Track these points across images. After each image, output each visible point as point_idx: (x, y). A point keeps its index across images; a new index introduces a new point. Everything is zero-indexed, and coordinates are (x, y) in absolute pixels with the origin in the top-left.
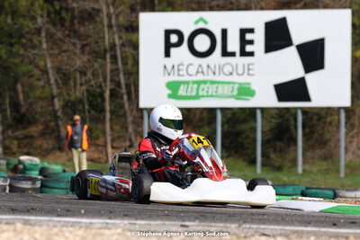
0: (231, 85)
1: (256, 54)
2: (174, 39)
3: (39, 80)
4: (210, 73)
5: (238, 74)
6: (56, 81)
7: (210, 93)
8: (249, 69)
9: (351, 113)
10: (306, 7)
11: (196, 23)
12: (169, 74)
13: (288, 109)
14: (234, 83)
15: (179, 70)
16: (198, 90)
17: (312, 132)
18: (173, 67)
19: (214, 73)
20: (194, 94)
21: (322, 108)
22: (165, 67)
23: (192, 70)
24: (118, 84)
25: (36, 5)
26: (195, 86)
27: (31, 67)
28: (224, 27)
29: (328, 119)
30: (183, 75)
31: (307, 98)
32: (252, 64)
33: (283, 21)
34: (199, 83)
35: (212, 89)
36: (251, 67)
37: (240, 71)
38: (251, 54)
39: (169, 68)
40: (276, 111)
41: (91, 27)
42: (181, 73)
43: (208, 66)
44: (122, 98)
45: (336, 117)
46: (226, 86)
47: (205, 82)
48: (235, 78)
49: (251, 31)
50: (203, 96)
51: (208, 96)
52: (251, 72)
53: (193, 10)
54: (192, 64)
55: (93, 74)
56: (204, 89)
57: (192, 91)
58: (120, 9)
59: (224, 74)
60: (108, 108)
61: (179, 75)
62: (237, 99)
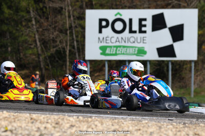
0: (134, 48)
1: (147, 32)
2: (104, 23)
3: (31, 45)
4: (123, 42)
5: (137, 42)
6: (40, 45)
7: (123, 52)
8: (143, 40)
9: (197, 64)
10: (173, 7)
11: (116, 15)
12: (101, 42)
13: (163, 61)
14: (136, 47)
15: (106, 40)
16: (116, 50)
17: (176, 74)
18: (103, 38)
19: (125, 42)
20: (114, 52)
21: (181, 61)
22: (99, 38)
23: (114, 40)
24: (74, 47)
25: (30, 5)
26: (115, 49)
27: (27, 37)
28: (131, 18)
29: (185, 67)
30: (108, 43)
31: (174, 56)
32: (145, 37)
33: (162, 15)
34: (117, 47)
35: (124, 50)
36: (144, 39)
37: (139, 41)
38: (145, 32)
39: (101, 39)
40: (157, 62)
41: (59, 17)
42: (107, 41)
43: (122, 38)
44: (75, 54)
45: (189, 65)
46: (131, 49)
47: (120, 47)
48: (136, 45)
49: (145, 20)
50: (119, 54)
51: (121, 54)
52: (145, 41)
53: (113, 8)
54: (113, 37)
55: (60, 42)
56: (120, 50)
57: (113, 51)
58: (74, 8)
59: (130, 42)
60: (68, 60)
61: (106, 43)
62: (137, 55)
